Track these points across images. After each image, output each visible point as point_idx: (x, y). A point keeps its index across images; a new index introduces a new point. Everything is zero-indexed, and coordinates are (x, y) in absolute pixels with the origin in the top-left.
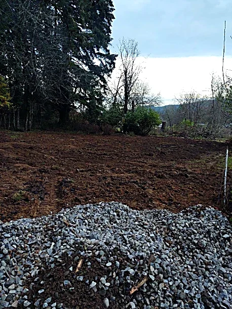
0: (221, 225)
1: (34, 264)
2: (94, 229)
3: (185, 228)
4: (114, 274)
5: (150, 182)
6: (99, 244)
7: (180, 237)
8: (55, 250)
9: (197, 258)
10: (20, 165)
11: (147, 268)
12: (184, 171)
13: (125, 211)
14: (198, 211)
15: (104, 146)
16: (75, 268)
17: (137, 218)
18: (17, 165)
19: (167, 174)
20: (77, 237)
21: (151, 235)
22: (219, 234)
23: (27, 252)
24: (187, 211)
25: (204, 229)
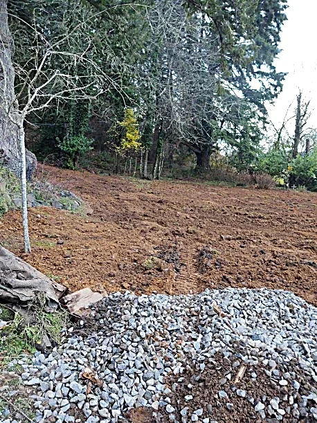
1: (176, 358)
2: (256, 325)
4: (291, 399)
6: (267, 350)
8: (204, 346)
10: (149, 223)
15: (259, 205)
16: (234, 376)
18: (145, 222)
20: (234, 333)
23: (167, 340)
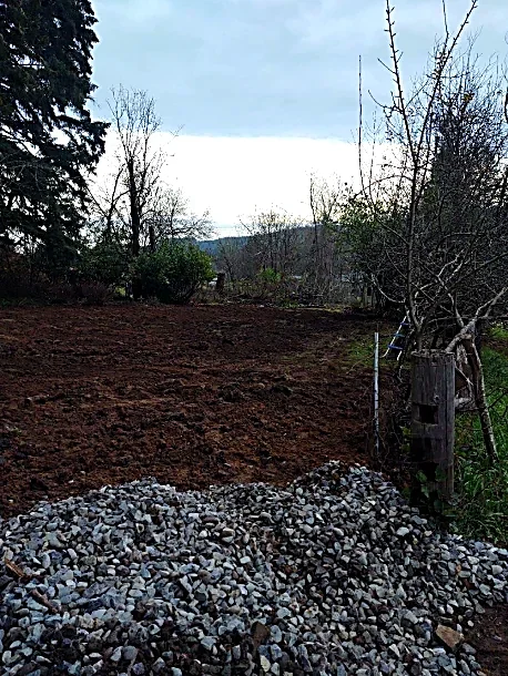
0: (389, 507)
3: (317, 527)
5: (211, 414)
6: (119, 623)
7: (308, 552)
9: (354, 602)
11: (253, 665)
12: (278, 380)
13: (171, 504)
14: (333, 477)
17: (202, 518)
19: (244, 391)
20: (51, 612)
21: (243, 561)
22: (388, 527)
24: (309, 479)
25: (356, 522)
